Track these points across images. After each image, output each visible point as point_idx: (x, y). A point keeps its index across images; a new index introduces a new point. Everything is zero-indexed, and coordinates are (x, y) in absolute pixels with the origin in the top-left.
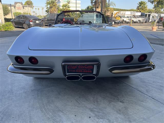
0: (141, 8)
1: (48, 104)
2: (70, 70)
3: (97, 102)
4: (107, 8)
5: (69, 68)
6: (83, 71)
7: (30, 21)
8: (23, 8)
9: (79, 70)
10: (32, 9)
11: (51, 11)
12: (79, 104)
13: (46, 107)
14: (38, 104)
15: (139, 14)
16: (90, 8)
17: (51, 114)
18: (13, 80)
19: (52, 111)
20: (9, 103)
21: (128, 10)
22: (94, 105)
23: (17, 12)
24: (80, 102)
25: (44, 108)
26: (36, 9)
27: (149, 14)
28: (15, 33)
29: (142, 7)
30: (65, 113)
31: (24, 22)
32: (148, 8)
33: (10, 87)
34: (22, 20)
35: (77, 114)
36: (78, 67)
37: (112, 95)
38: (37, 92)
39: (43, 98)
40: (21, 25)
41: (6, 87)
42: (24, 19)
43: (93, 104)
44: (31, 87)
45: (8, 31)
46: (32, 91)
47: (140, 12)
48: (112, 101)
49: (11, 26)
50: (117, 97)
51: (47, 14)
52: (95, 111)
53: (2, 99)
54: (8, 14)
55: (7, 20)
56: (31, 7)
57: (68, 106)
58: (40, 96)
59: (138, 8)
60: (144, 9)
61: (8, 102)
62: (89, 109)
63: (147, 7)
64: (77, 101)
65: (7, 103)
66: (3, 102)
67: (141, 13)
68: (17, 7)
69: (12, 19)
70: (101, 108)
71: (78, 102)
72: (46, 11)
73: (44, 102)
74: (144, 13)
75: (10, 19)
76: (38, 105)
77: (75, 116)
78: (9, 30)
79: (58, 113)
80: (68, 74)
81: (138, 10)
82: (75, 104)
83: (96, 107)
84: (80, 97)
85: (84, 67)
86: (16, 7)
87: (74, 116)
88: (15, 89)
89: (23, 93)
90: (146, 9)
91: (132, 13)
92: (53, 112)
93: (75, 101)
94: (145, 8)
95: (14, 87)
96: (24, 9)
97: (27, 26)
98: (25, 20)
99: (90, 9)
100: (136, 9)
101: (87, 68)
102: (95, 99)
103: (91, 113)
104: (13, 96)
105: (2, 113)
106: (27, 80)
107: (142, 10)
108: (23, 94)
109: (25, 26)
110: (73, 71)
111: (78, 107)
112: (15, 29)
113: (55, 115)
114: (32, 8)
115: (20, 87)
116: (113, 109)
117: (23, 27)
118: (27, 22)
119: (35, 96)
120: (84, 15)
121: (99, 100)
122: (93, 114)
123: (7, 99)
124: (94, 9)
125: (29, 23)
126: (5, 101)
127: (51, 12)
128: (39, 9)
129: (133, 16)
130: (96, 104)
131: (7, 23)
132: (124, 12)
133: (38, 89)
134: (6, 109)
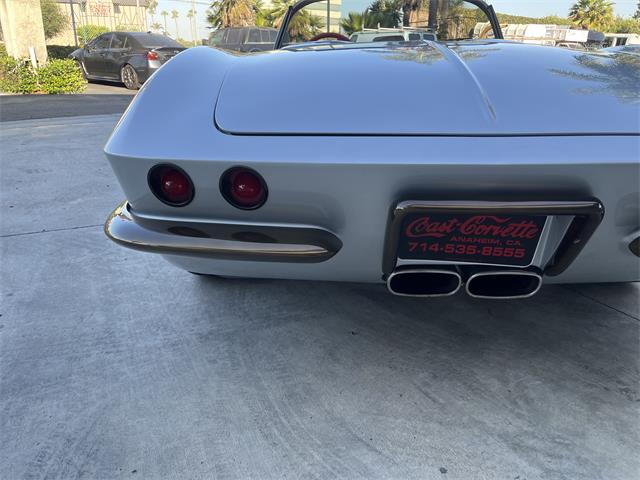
0: (587, 15)
1: (290, 404)
2: (416, 244)
3: (528, 401)
4: (454, 9)
5: (412, 231)
6: (480, 246)
7: (147, 56)
8: (117, 10)
9: (461, 243)
10: (149, 16)
11: (231, 16)
12: (443, 407)
13: (284, 421)
14: (241, 402)
15: (582, 36)
16: (385, 8)
17: (317, 457)
18: (110, 290)
19: (319, 442)
20: (104, 396)
21: (534, 21)
22: (519, 416)
23: (90, 24)
24: (441, 401)
25: (276, 424)
26: (165, 13)
27: (619, 39)
28: (91, 101)
29: (592, 9)
30: (386, 452)
31: (123, 62)
32: (615, 15)
33: (100, 318)
34: (115, 54)
35: (449, 460)
36: (459, 227)
37: (587, 367)
38: (225, 343)
39: (260, 374)
40: (110, 73)
41: (82, 318)
42: (124, 49)
43: (512, 411)
44: (196, 320)
45: (62, 94)
46: (204, 338)
47: (584, 28)
48: (605, 403)
49: (74, 77)
50: (619, 382)
51: (212, 30)
52: (533, 449)
53: (70, 375)
54: (56, 31)
55: (56, 52)
56: (146, 7)
57: (391, 419)
58: (243, 363)
59: (575, 14)
60: (601, 17)
61: (99, 391)
62: (499, 436)
63: (611, 10)
64: (427, 394)
65: (97, 394)
66: (73, 388)
67: (586, 33)
68: (91, 7)
69: (76, 48)
70: (559, 437)
71: (434, 401)
72: (211, 19)
73: (271, 397)
74: (601, 34)
75: (68, 47)
76: (246, 409)
77: (443, 471)
78: (64, 89)
79: (353, 453)
80: (401, 262)
81: (576, 19)
82: (421, 411)
83: (531, 429)
84: (435, 377)
85: (492, 231)
86: (87, 6)
87: (436, 470)
88: (126, 328)
89: (164, 347)
90: (608, 19)
91: (552, 32)
92: (327, 445)
93: (417, 397)
94: (605, 12)
95: (120, 320)
96: (120, 15)
97: (135, 75)
98: (127, 52)
99: (384, 12)
100: (566, 18)
101: (503, 235)
102: (512, 386)
103: (518, 461)
104: (120, 361)
105: (78, 448)
106: (172, 289)
107: (592, 20)
108: (163, 350)
109: (126, 75)
110: (431, 248)
111: (441, 423)
112: (88, 89)
113: (340, 464)
114: (152, 12)
115: (144, 318)
116: (623, 441)
117: (120, 79)
118: (135, 61)
119: (221, 362)
120: (360, 36)
121: (533, 395)
122: (531, 463)
123: (97, 375)
124: (401, 12)
125: (144, 65)
126: (87, 384)
127: (229, 21)
128: (175, 14)
129: (557, 43)
130: (524, 413)
131: (59, 63)
132: (521, 27)
133: (227, 331)
134: (95, 423)
